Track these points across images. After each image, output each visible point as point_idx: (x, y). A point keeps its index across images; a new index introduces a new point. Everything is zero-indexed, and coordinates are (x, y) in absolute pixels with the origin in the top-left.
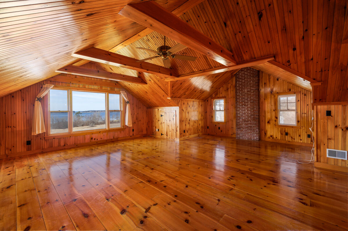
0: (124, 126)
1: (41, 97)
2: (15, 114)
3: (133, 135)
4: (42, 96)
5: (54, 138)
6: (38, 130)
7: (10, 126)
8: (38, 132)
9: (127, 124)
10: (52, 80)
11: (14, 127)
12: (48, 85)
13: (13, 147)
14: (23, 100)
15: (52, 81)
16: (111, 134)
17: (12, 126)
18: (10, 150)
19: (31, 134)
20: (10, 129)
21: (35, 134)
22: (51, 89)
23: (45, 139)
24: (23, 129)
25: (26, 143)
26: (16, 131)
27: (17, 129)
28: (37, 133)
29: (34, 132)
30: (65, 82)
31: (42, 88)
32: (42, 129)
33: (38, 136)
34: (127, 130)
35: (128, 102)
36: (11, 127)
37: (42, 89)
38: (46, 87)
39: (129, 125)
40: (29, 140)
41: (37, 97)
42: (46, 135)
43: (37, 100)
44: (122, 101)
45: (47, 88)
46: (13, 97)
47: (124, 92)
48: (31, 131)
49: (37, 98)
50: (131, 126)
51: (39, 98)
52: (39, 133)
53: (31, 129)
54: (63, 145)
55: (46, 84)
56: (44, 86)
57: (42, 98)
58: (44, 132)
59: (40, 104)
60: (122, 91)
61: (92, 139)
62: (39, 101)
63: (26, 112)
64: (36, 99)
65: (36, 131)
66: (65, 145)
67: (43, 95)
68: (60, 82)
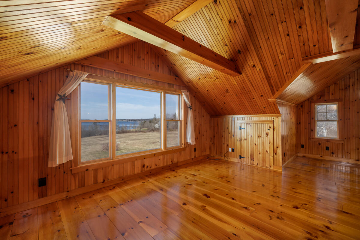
0: (184, 145)
1: (65, 94)
2: (15, 126)
3: (195, 157)
4: (68, 93)
5: (87, 170)
6: (59, 157)
7: (5, 150)
8: (60, 160)
9: (189, 141)
10: (86, 63)
11: (13, 152)
12: (78, 71)
13: (12, 192)
14: (33, 99)
15: (85, 66)
16: (169, 156)
17: (10, 152)
18: (6, 200)
19: (47, 166)
20: (5, 156)
21: (54, 166)
22: (83, 81)
23: (72, 173)
24: (31, 156)
25: (37, 182)
26: (18, 159)
27: (21, 156)
28: (58, 163)
29: (52, 160)
30: (106, 70)
31: (67, 77)
32: (67, 155)
33: (59, 168)
34: (188, 149)
35: (190, 108)
36: (7, 153)
37: (69, 79)
38: (75, 75)
39: (192, 142)
40: (44, 177)
41: (59, 93)
42: (73, 165)
43: (58, 100)
44: (182, 106)
45: (77, 78)
46: (12, 91)
47: (186, 91)
48: (47, 158)
49: (59, 95)
50: (194, 143)
51: (62, 95)
52: (61, 163)
53: (48, 154)
54: (102, 181)
55: (75, 71)
56: (71, 73)
57: (67, 97)
58: (71, 161)
59: (65, 107)
60: (183, 91)
61: (144, 166)
62: (61, 101)
63: (38, 123)
64: (58, 97)
65: (56, 159)
66: (104, 181)
67: (70, 90)
68: (97, 68)
